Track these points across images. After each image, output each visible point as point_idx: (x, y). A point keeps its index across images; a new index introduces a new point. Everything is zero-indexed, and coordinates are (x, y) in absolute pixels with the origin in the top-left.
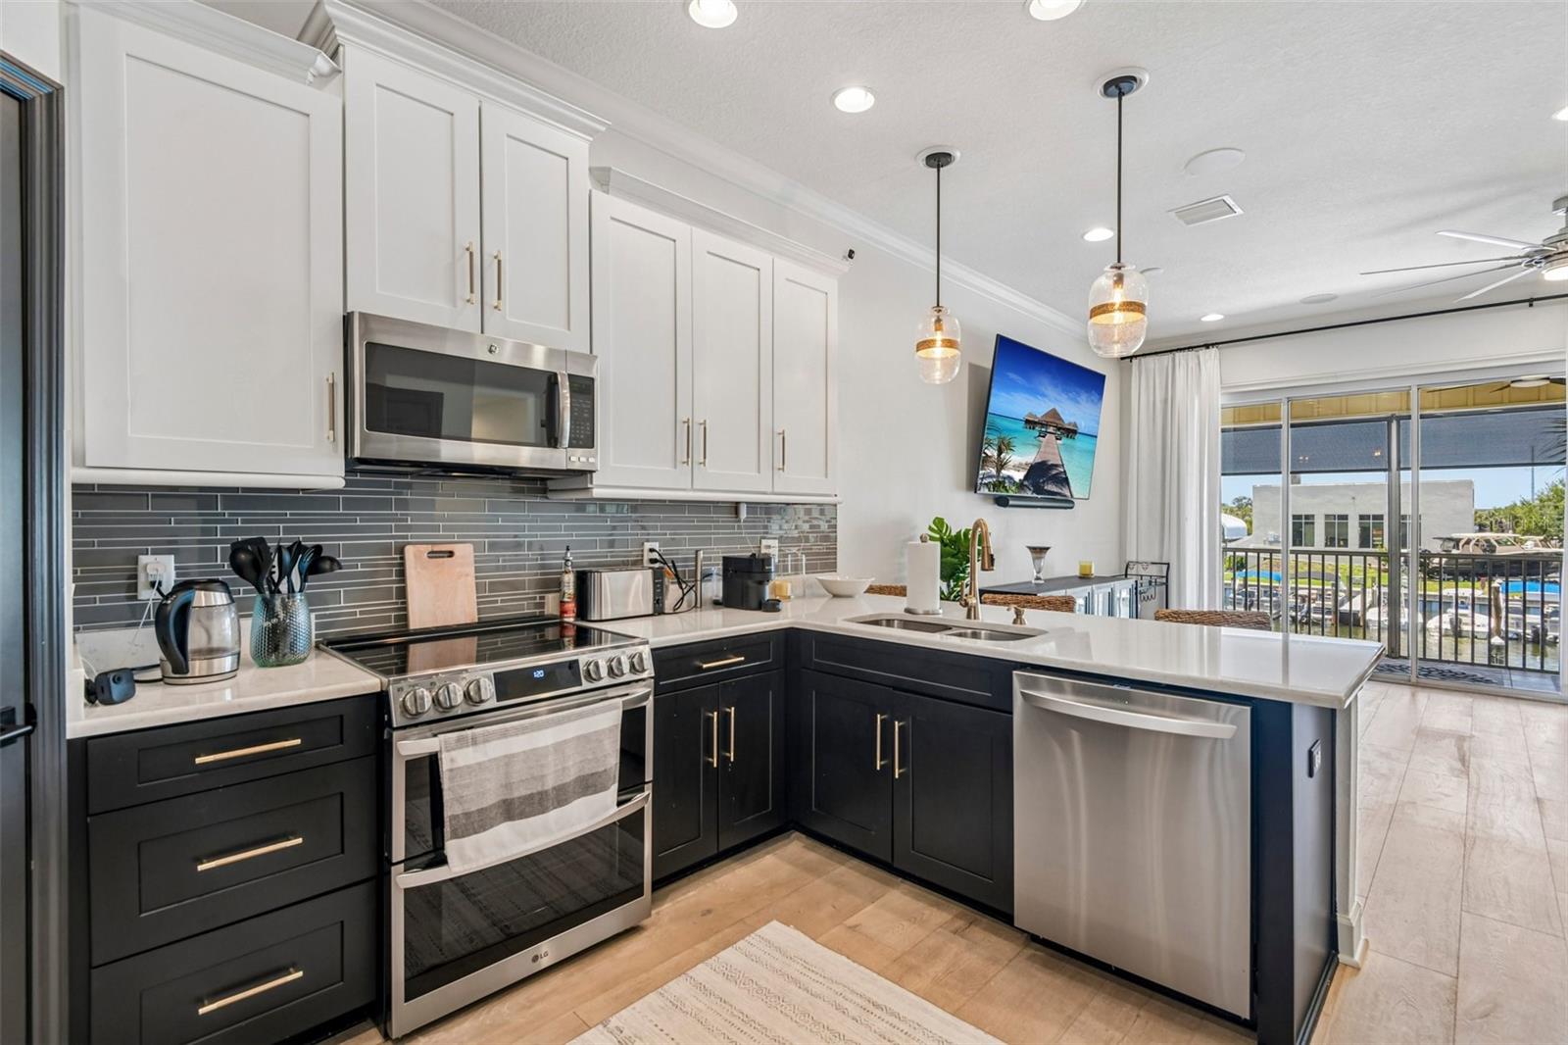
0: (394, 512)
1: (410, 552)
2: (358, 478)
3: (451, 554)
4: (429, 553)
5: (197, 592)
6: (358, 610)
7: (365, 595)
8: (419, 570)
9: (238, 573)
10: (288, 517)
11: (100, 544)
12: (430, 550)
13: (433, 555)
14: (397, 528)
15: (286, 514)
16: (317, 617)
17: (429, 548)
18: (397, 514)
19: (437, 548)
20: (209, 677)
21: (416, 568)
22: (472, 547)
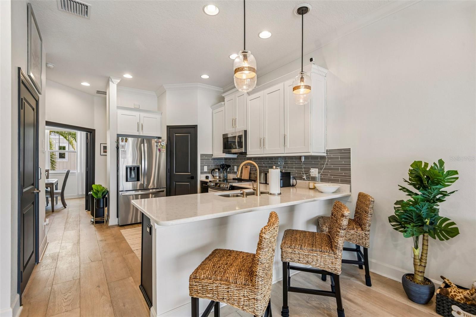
4: (245, 167)
5: (216, 170)
22: (250, 166)
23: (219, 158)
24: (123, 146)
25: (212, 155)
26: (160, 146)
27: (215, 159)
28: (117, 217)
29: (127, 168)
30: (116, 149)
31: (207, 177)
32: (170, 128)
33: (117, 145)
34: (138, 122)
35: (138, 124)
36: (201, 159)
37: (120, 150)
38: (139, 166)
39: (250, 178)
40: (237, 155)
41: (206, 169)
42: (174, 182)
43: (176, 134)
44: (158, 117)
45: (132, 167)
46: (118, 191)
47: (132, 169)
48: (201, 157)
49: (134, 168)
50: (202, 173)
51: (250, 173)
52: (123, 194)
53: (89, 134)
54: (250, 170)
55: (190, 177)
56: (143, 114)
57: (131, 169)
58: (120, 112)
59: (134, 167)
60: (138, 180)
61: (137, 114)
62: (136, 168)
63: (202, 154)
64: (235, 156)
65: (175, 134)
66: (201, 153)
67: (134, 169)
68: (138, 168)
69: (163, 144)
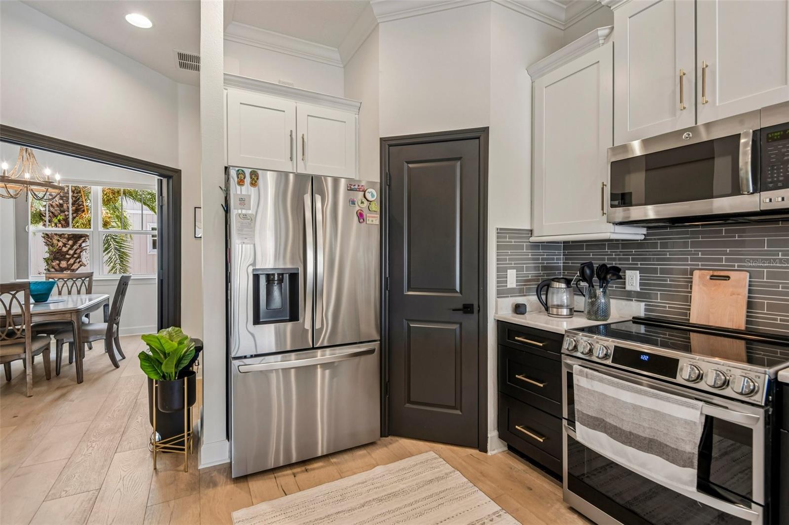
0: (689, 249)
1: (697, 273)
2: (668, 230)
3: (728, 278)
4: (712, 276)
5: (555, 283)
6: (667, 305)
7: (672, 298)
8: (701, 286)
9: (598, 278)
10: (634, 253)
11: (572, 263)
12: (711, 274)
13: (713, 277)
14: (692, 260)
15: (632, 252)
16: (646, 305)
17: (711, 273)
18: (692, 251)
19: (716, 273)
20: (558, 315)
21: (699, 285)
22: (748, 274)
23: (573, 242)
24: (243, 201)
25: (531, 231)
26: (362, 203)
27: (536, 246)
28: (228, 437)
29: (256, 277)
30: (222, 213)
31: (519, 309)
32: (390, 146)
33: (226, 198)
34: (291, 131)
35: (291, 136)
36: (498, 246)
37: (234, 212)
38: (298, 269)
39: (748, 322)
40: (644, 231)
41: (512, 281)
42: (405, 322)
43: (410, 165)
44: (349, 116)
45: (273, 275)
46: (230, 359)
47: (273, 280)
48: (498, 237)
49: (281, 275)
50: (501, 293)
51: (750, 305)
52: (242, 369)
53: (165, 181)
54: (750, 291)
55: (461, 307)
56: (305, 108)
57: (269, 278)
58: (236, 95)
59: (279, 274)
60: (294, 316)
61: (287, 104)
62: (286, 278)
63: (501, 229)
64: (637, 234)
65: (408, 163)
66: (499, 227)
67: (281, 281)
68: (294, 277)
69: (373, 196)
